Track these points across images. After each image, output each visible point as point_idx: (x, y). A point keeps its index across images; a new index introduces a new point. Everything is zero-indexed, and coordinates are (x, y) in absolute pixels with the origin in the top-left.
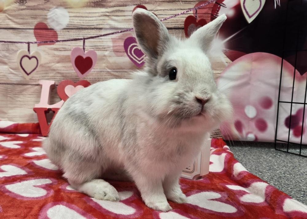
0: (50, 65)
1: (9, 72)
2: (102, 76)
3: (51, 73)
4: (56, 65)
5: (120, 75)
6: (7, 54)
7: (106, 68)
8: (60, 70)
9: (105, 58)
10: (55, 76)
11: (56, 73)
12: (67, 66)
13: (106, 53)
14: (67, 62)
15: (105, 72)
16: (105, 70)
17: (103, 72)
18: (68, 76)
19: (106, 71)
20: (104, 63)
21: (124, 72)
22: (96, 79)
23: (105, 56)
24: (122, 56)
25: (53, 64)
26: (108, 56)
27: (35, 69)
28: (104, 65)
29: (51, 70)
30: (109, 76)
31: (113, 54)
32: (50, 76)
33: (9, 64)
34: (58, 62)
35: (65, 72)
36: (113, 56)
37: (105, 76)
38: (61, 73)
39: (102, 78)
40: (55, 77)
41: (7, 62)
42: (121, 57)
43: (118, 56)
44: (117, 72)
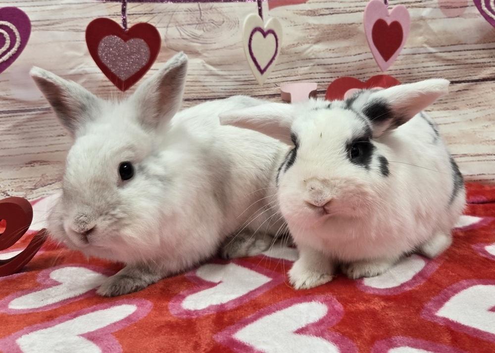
0: (299, 48)
1: (206, 72)
2: (417, 63)
3: (301, 67)
4: (311, 48)
5: (457, 58)
6: (199, 33)
7: (425, 45)
8: (323, 58)
9: (421, 23)
10: (311, 72)
11: (314, 65)
12: (338, 48)
13: (425, 12)
14: (339, 39)
15: (423, 53)
16: (422, 50)
17: (417, 56)
18: (341, 70)
19: (425, 51)
20: (421, 35)
21: (465, 50)
22: (405, 71)
23: (422, 19)
24: (458, 16)
25: (306, 46)
26: (429, 19)
27: (273, 58)
28: (420, 39)
29: (302, 60)
30: (431, 61)
31: (439, 13)
32: (301, 73)
33: (205, 54)
34: (318, 41)
35: (334, 62)
36: (440, 18)
37: (423, 62)
38: (324, 65)
39: (417, 68)
40: (312, 76)
41: (200, 50)
42: (458, 18)
43: (449, 17)
44: (450, 52)
